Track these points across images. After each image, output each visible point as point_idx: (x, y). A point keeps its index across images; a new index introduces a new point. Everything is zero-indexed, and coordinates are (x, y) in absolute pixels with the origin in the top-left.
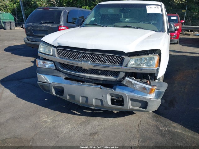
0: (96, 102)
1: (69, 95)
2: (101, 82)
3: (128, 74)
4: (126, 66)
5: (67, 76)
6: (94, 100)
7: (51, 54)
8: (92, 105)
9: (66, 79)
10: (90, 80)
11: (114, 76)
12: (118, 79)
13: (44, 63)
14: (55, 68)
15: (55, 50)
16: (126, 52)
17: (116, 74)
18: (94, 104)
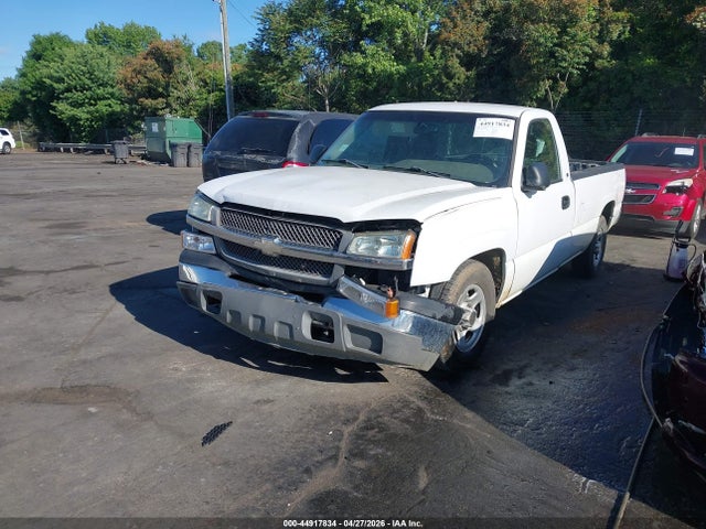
0: (280, 330)
1: (231, 312)
3: (351, 272)
4: (345, 252)
5: (235, 272)
6: (276, 326)
7: (209, 219)
8: (272, 337)
9: (233, 276)
11: (324, 275)
12: (331, 280)
13: (197, 239)
14: (214, 252)
15: (218, 210)
16: (344, 221)
18: (276, 334)
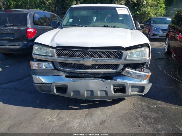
1: (74, 92)
2: (101, 76)
4: (125, 59)
6: (99, 92)
7: (50, 55)
8: (97, 97)
10: (90, 75)
14: (53, 68)
15: (54, 50)
16: (125, 47)
17: (115, 66)
18: (99, 95)
